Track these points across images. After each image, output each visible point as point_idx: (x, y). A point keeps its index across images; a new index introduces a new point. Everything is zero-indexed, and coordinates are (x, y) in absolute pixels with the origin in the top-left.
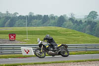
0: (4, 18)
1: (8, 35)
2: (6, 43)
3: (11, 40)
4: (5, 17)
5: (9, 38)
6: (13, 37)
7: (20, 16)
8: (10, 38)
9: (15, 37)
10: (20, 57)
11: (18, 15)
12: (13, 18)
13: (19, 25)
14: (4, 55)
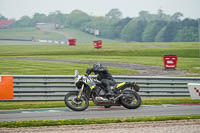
0: (154, 24)
1: (161, 58)
2: (157, 73)
3: (167, 69)
4: (156, 21)
5: (163, 64)
6: (171, 62)
7: (187, 20)
8: (166, 63)
9: (175, 62)
10: (185, 103)
11: (182, 19)
12: (172, 23)
13: (184, 37)
14: (153, 99)
